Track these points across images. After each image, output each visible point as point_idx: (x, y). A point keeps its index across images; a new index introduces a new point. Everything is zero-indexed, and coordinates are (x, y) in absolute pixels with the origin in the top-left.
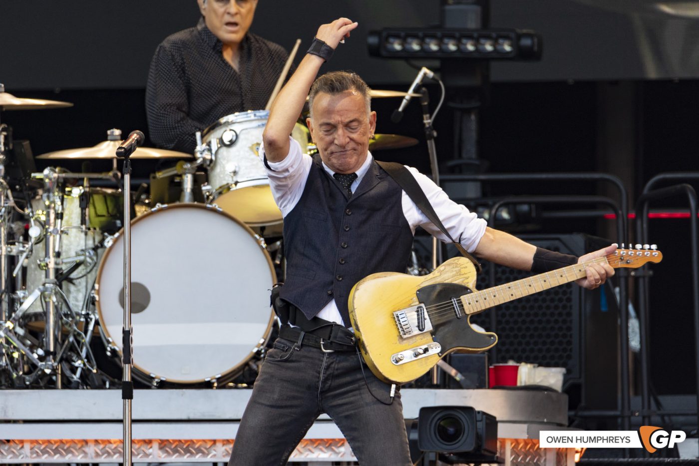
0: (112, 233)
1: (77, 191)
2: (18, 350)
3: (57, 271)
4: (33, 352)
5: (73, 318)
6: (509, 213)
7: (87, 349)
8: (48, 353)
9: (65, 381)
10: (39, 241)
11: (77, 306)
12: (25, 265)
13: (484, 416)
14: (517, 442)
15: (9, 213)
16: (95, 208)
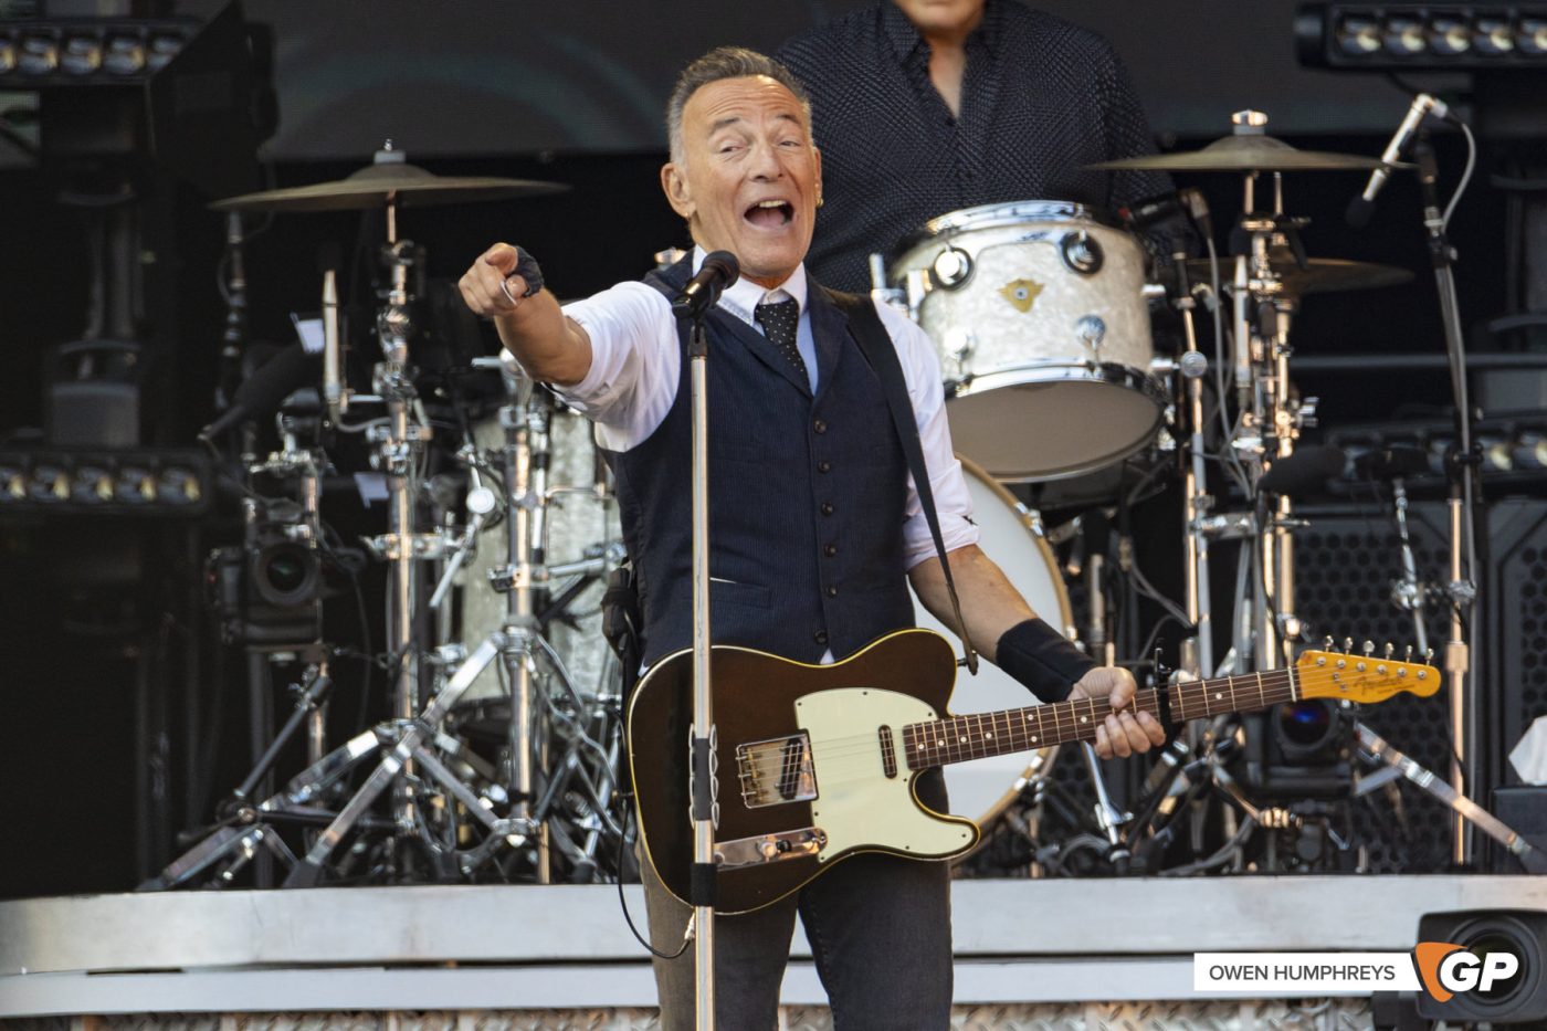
2: (444, 789)
3: (536, 595)
4: (479, 795)
5: (576, 708)
7: (611, 785)
8: (515, 796)
9: (561, 866)
10: (491, 522)
11: (586, 681)
12: (458, 582)
15: (420, 456)
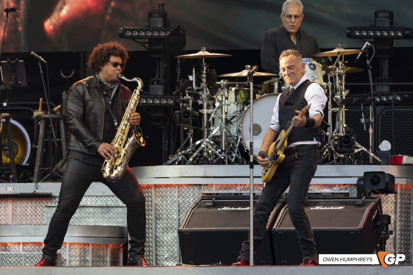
0: (247, 105)
1: (233, 89)
2: (211, 150)
3: (226, 119)
4: (217, 151)
5: (232, 137)
6: (400, 98)
7: (237, 149)
8: (222, 151)
9: (229, 162)
10: (219, 108)
11: (233, 133)
12: (213, 117)
13: (389, 176)
14: (402, 185)
15: (208, 97)
16: (241, 95)
